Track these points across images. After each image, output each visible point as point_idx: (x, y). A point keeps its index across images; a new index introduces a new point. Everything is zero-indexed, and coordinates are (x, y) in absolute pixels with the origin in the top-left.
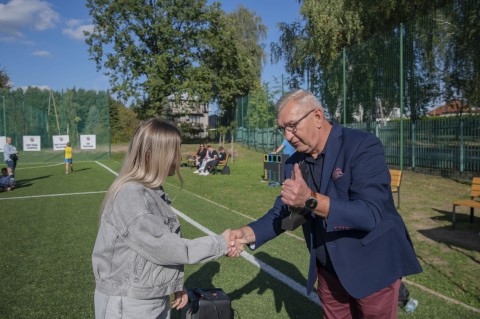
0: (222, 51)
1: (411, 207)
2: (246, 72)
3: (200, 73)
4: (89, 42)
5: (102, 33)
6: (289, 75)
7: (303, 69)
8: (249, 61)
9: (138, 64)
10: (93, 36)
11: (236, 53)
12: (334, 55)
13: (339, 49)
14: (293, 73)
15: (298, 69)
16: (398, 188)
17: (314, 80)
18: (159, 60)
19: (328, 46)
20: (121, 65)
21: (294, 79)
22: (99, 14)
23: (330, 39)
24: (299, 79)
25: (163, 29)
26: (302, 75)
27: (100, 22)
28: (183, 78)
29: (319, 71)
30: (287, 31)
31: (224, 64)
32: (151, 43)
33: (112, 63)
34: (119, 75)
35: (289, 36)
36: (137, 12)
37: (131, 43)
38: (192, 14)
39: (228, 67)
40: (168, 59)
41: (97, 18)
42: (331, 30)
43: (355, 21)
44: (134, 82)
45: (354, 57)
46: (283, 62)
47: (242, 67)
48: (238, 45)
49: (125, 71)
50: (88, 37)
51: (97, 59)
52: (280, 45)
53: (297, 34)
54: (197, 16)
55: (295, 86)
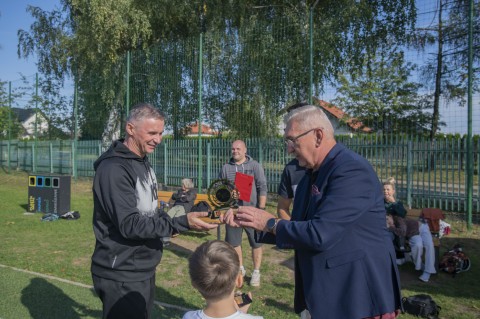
6: (42, 76)
12: (115, 58)
14: (49, 72)
15: (56, 70)
17: (79, 84)
19: (106, 45)
21: (49, 82)
24: (54, 81)
26: (60, 75)
30: (43, 19)
35: (44, 27)
42: (113, 27)
52: (32, 35)
53: (56, 26)
55: (49, 90)
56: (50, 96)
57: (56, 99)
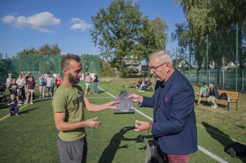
0: (148, 37)
1: (244, 110)
2: (159, 46)
3: (138, 47)
4: (92, 35)
5: (98, 31)
7: (187, 44)
8: (160, 41)
9: (112, 43)
10: (94, 32)
11: (154, 38)
12: (202, 38)
13: (205, 35)
14: (182, 46)
15: (184, 45)
16: (237, 100)
17: (191, 49)
18: (121, 41)
19: (199, 33)
20: (105, 44)
21: (182, 49)
22: (97, 23)
23: (201, 30)
24: (184, 49)
25: (123, 28)
26: (186, 47)
27: (97, 26)
28: (131, 49)
29: (194, 45)
30: (179, 27)
31: (149, 42)
32: (118, 34)
33: (101, 43)
34: (104, 48)
35: (180, 30)
36: (112, 22)
37: (109, 34)
38: (135, 21)
39: (151, 44)
40: (125, 41)
41: (96, 24)
42: (201, 26)
43: (213, 22)
44: (110, 51)
45: (212, 38)
46: (176, 42)
47: (157, 44)
48: (156, 34)
49: (106, 46)
50: (92, 33)
51: (95, 42)
52: (175, 34)
53: (183, 29)
54: (137, 22)
55: (182, 52)
56: (182, 54)
57: (184, 55)
